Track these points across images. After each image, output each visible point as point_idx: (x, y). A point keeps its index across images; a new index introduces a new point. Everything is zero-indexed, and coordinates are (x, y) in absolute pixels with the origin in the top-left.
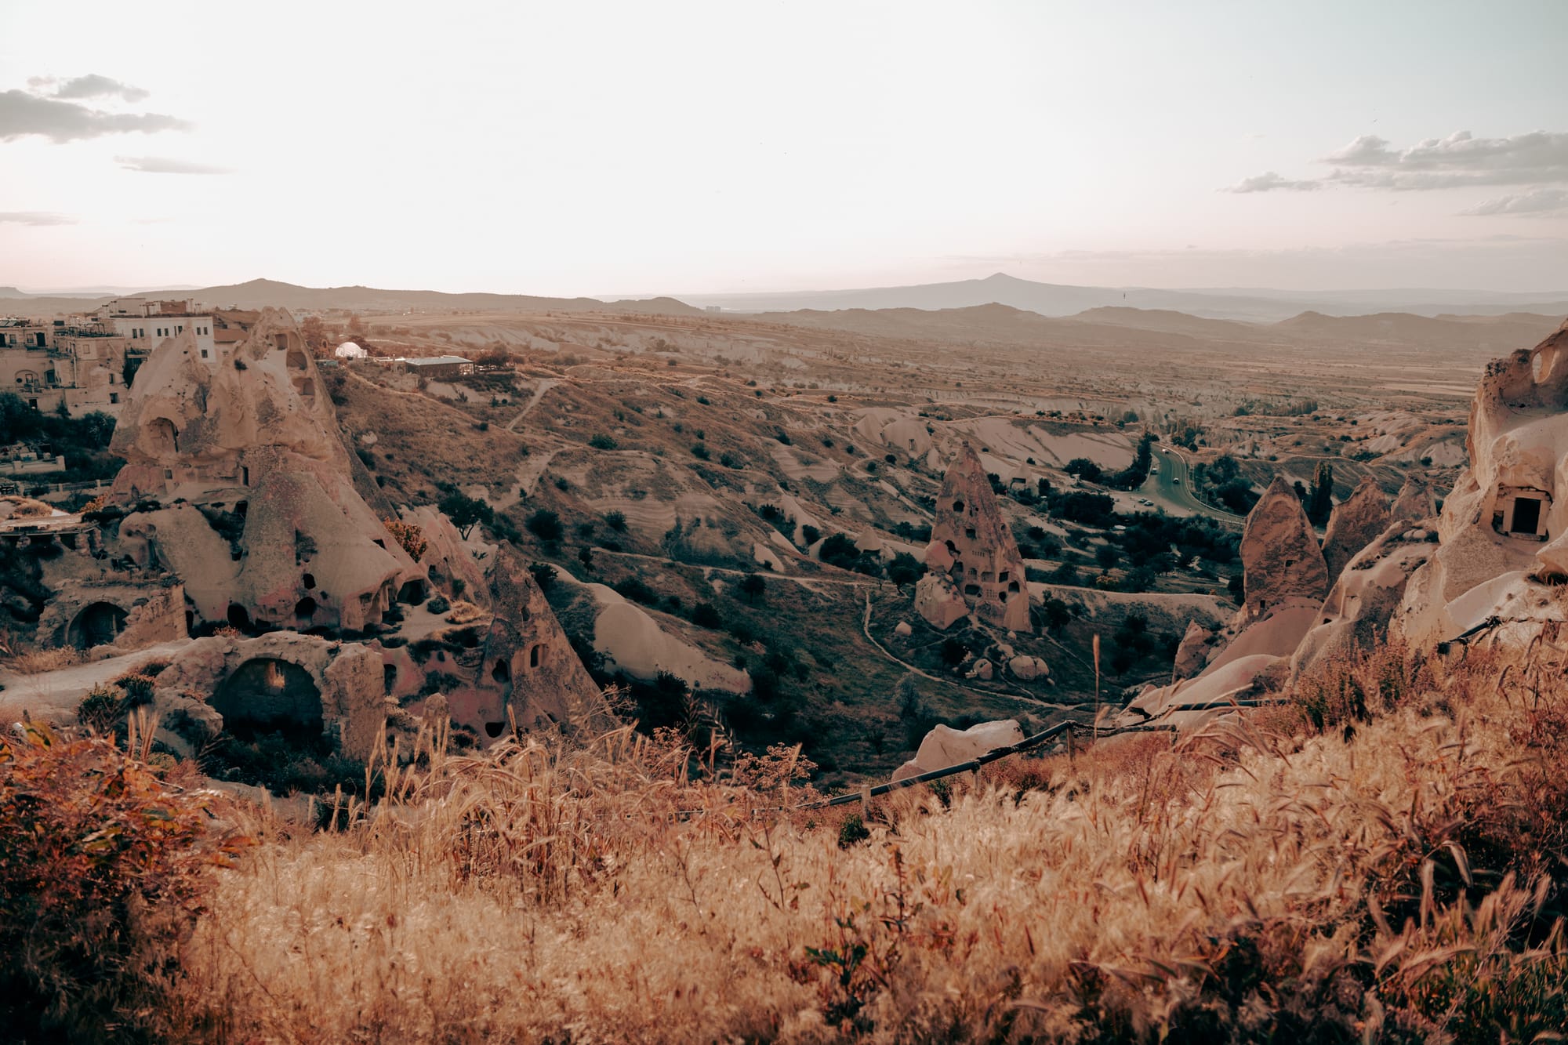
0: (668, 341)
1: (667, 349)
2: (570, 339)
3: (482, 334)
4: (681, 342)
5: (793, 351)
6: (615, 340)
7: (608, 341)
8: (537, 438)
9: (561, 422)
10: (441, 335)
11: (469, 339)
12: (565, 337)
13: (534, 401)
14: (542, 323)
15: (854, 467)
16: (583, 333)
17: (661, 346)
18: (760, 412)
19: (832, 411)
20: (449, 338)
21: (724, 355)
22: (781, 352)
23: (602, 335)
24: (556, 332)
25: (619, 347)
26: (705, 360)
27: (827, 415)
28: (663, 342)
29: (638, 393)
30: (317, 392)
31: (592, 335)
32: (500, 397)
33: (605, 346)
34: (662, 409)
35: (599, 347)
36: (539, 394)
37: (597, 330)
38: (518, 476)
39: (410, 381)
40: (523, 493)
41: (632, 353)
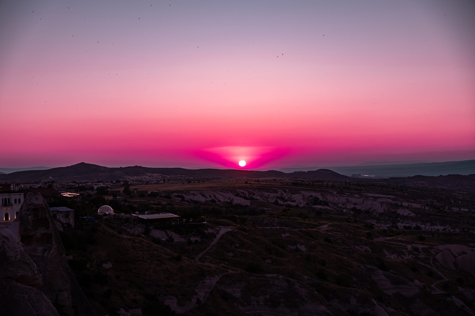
0: (320, 198)
1: (320, 203)
2: (258, 197)
3: (203, 196)
4: (330, 198)
5: (405, 204)
6: (286, 198)
7: (282, 199)
8: (212, 265)
9: (231, 254)
10: (178, 196)
11: (196, 198)
12: (254, 197)
13: (216, 241)
14: (241, 188)
15: (433, 286)
16: (266, 194)
17: (316, 201)
18: (367, 248)
19: (420, 247)
20: (183, 198)
21: (358, 207)
22: (396, 204)
23: (278, 195)
24: (250, 193)
25: (289, 203)
26: (345, 211)
27: (416, 249)
28: (317, 199)
29: (283, 235)
30: (54, 242)
31: (272, 195)
32: (193, 239)
33: (280, 202)
34: (298, 246)
35: (276, 203)
36: (218, 236)
37: (276, 192)
38: (197, 290)
39: (139, 230)
40: (198, 301)
41: (297, 206)
